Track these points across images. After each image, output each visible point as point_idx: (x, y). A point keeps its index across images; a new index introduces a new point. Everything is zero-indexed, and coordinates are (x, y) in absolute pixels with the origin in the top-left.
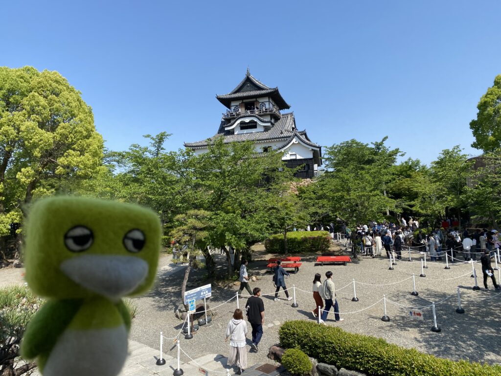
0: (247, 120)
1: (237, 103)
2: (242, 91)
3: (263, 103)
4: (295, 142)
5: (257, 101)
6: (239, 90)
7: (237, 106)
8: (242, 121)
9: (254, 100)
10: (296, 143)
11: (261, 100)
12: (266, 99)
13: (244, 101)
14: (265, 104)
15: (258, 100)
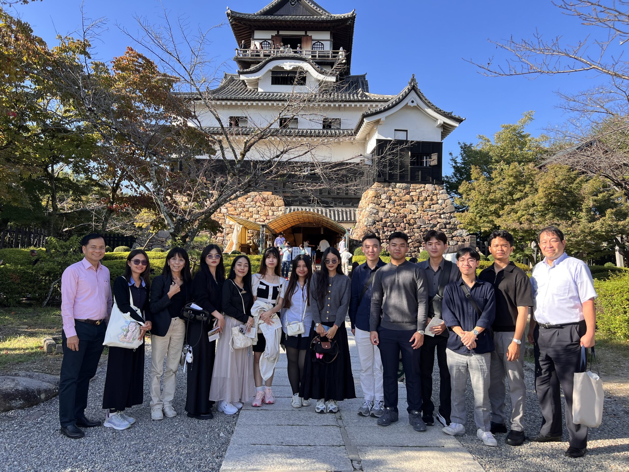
0: (288, 65)
1: (268, 35)
2: (278, 13)
3: (318, 41)
4: (410, 104)
5: (306, 35)
6: (272, 11)
7: (265, 40)
8: (277, 67)
9: (303, 33)
10: (412, 105)
11: (316, 36)
12: (326, 36)
13: (281, 33)
14: (322, 44)
15: (309, 33)
